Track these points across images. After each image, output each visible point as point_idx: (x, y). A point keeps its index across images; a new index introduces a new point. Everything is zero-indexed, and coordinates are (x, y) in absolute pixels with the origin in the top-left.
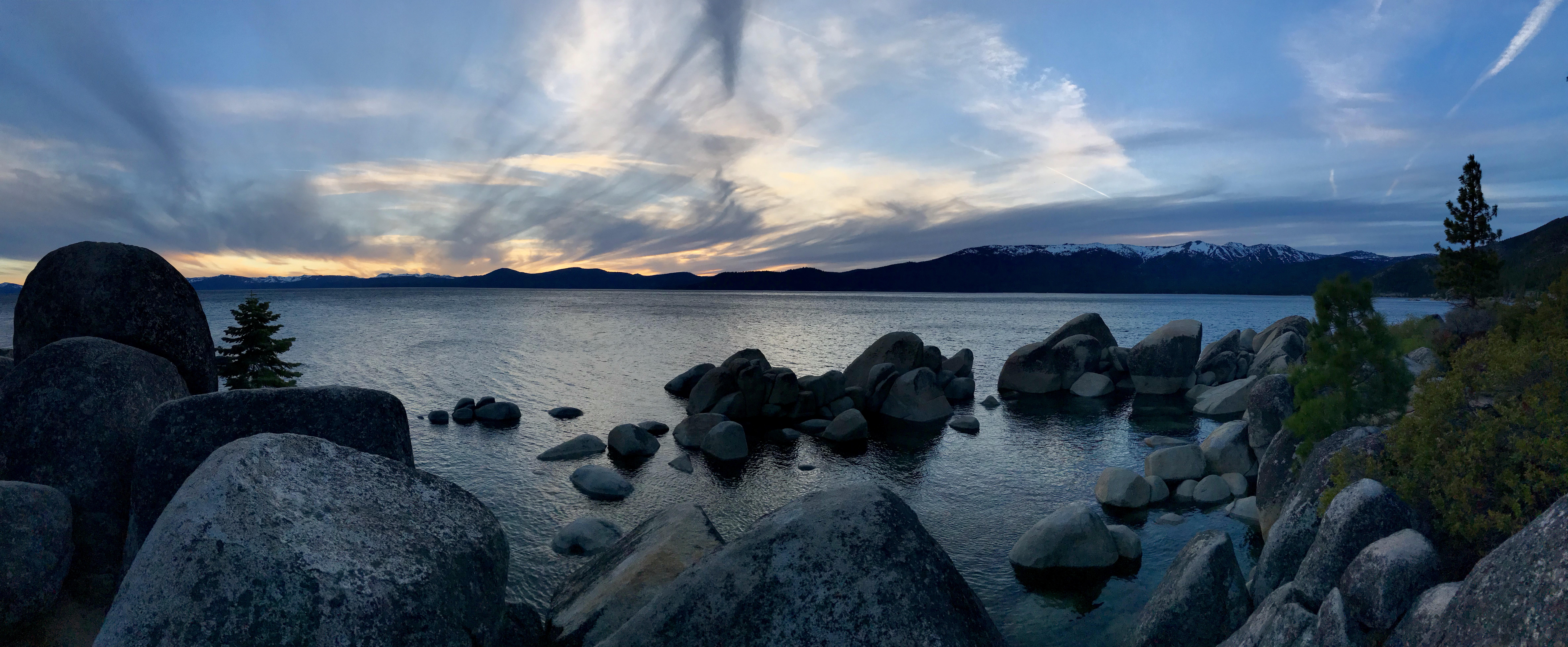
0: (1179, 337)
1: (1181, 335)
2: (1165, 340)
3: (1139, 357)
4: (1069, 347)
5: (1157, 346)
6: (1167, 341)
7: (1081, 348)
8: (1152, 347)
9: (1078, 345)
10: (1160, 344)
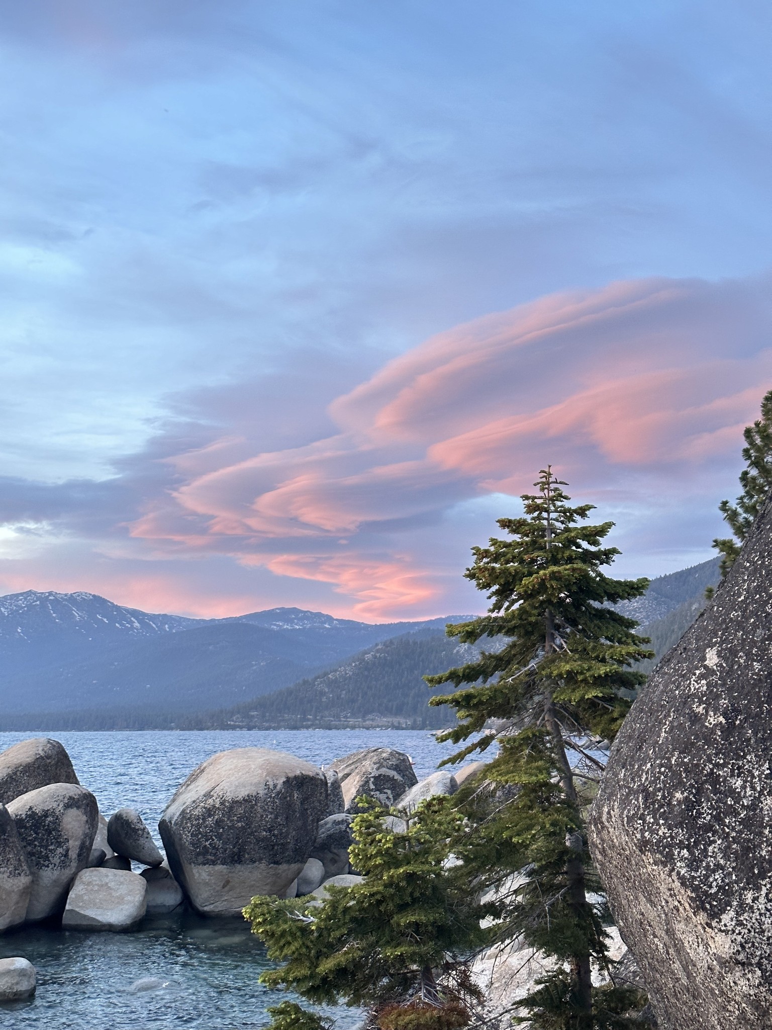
0: (296, 777)
1: (298, 773)
2: (271, 783)
3: (219, 823)
4: (46, 814)
5: (257, 798)
6: (275, 786)
7: (73, 812)
8: (247, 800)
9: (67, 806)
10: (262, 792)
